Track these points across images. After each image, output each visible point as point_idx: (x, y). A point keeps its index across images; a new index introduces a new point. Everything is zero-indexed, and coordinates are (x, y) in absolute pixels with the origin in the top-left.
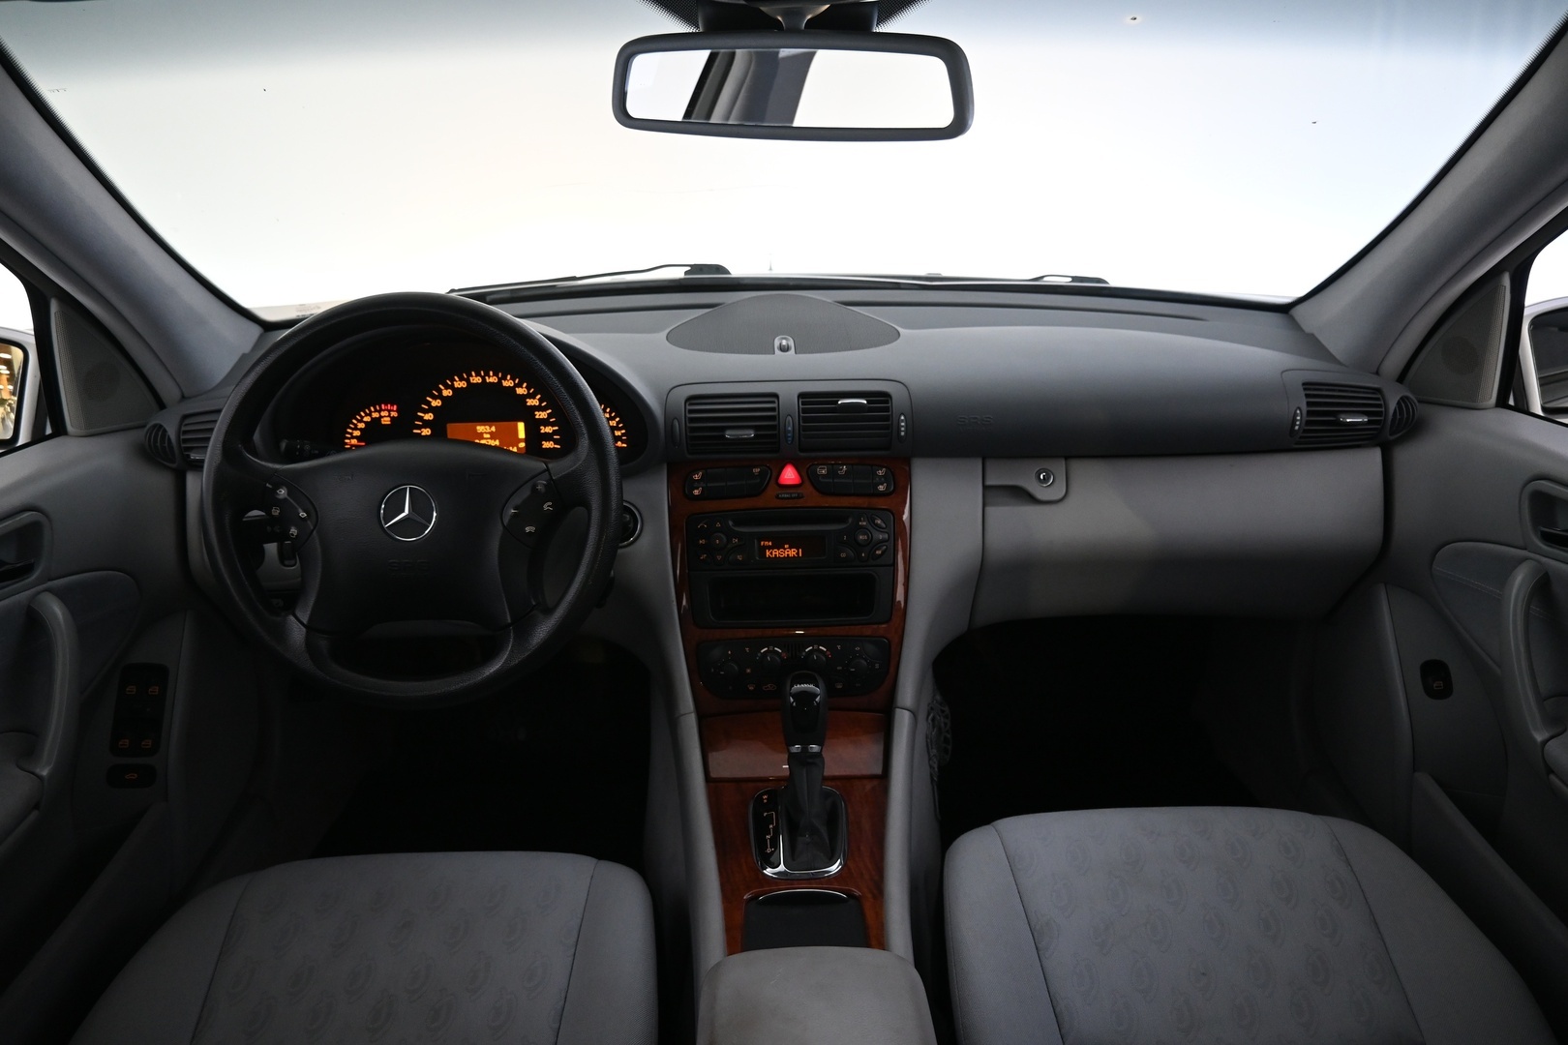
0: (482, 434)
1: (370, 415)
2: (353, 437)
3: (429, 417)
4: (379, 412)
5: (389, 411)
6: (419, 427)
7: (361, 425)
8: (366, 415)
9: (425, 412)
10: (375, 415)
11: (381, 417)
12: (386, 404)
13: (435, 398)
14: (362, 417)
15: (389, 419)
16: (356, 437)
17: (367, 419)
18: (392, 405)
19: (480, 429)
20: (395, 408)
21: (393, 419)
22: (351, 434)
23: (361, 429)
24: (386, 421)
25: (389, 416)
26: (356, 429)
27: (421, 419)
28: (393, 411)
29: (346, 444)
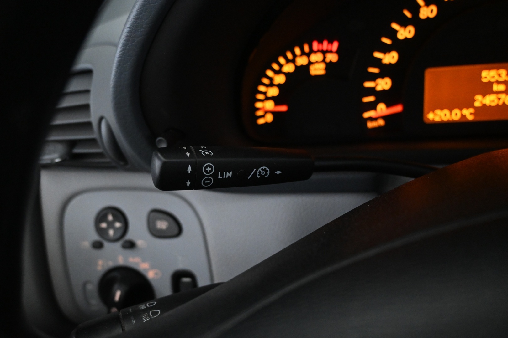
0: (490, 84)
1: (293, 61)
2: (267, 99)
3: (391, 58)
4: (308, 55)
5: (324, 52)
6: (374, 77)
7: (280, 79)
8: (288, 61)
9: (386, 49)
10: (302, 61)
11: (310, 63)
12: (320, 42)
13: (404, 23)
14: (281, 66)
15: (322, 66)
16: (273, 98)
17: (289, 68)
18: (331, 42)
19: (488, 75)
20: (335, 46)
21: (329, 66)
22: (265, 93)
23: (279, 86)
24: (318, 70)
25: (324, 61)
26: (271, 85)
27: (378, 63)
28: (331, 52)
29: (258, 109)
